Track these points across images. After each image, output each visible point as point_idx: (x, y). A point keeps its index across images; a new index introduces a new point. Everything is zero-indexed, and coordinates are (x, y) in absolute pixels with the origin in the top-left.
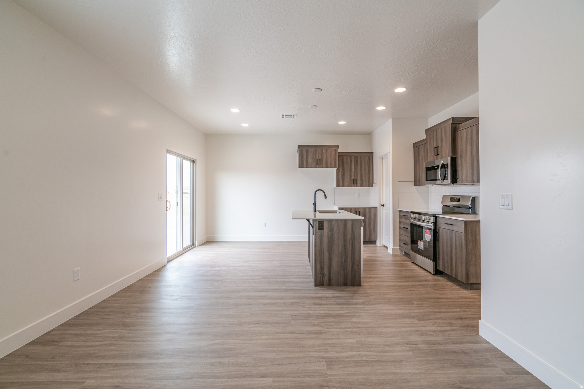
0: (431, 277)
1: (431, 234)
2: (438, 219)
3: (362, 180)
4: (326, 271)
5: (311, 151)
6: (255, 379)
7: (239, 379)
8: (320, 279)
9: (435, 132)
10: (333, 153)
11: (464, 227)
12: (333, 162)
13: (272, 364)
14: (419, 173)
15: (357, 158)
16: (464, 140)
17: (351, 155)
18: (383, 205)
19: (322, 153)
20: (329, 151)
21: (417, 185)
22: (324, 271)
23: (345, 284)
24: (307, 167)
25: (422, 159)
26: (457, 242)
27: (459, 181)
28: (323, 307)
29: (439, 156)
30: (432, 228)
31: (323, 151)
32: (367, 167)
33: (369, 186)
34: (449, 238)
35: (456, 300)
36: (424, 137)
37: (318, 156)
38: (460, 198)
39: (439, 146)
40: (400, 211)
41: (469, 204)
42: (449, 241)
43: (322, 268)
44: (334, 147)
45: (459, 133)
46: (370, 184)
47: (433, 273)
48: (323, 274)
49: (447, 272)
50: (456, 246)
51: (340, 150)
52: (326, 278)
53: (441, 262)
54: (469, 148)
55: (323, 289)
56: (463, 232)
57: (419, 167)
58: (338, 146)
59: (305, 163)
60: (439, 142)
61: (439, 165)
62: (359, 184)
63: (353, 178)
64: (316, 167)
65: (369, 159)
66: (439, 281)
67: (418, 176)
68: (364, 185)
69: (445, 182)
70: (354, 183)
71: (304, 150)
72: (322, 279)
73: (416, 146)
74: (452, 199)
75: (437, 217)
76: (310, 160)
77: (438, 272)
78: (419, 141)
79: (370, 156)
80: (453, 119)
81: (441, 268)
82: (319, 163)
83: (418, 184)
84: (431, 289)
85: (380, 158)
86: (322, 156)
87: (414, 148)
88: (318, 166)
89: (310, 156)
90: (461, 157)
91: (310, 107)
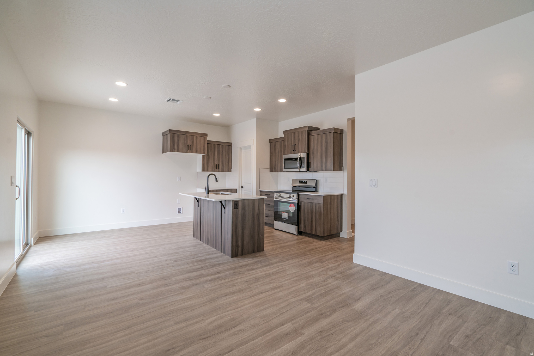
0: (296, 237)
1: (295, 207)
2: (300, 196)
3: (223, 166)
4: (240, 244)
5: (182, 137)
6: (279, 328)
7: (269, 333)
8: (236, 250)
9: (293, 134)
10: (202, 141)
11: (322, 200)
12: (202, 148)
13: (277, 315)
14: (275, 162)
15: (219, 147)
16: (316, 142)
17: (215, 143)
18: (242, 187)
19: (193, 139)
20: (199, 138)
21: (272, 171)
22: (238, 243)
23: (253, 252)
24: (178, 151)
25: (278, 152)
26: (317, 211)
27: (311, 169)
28: (258, 270)
29: (297, 151)
30: (296, 202)
31: (193, 137)
32: (227, 155)
33: (228, 171)
34: (310, 208)
35: (324, 247)
36: (283, 136)
37: (188, 142)
38: (307, 181)
39: (296, 144)
40: (261, 191)
41: (314, 185)
42: (310, 210)
43: (237, 241)
44: (204, 135)
45: (312, 138)
46: (229, 170)
47: (296, 234)
48: (237, 246)
49: (308, 231)
50: (316, 213)
51: (208, 139)
52: (240, 249)
53: (302, 226)
54: (319, 148)
55: (238, 259)
56: (322, 203)
57: (275, 158)
58: (206, 135)
59: (176, 147)
60: (297, 141)
61: (298, 158)
62: (220, 169)
63: (216, 163)
64: (187, 152)
65: (229, 149)
66: (303, 238)
67: (274, 165)
68: (225, 170)
69: (302, 170)
70: (217, 168)
71: (176, 136)
72: (237, 250)
73: (273, 142)
74: (301, 182)
75: (299, 194)
76: (181, 145)
77: (300, 233)
78: (275, 139)
79: (229, 145)
80: (308, 127)
81: (302, 230)
82: (189, 149)
83: (274, 170)
84: (305, 244)
85: (240, 148)
86: (193, 142)
87: (270, 143)
88: (188, 151)
89: (181, 141)
90: (313, 153)
91: (205, 98)
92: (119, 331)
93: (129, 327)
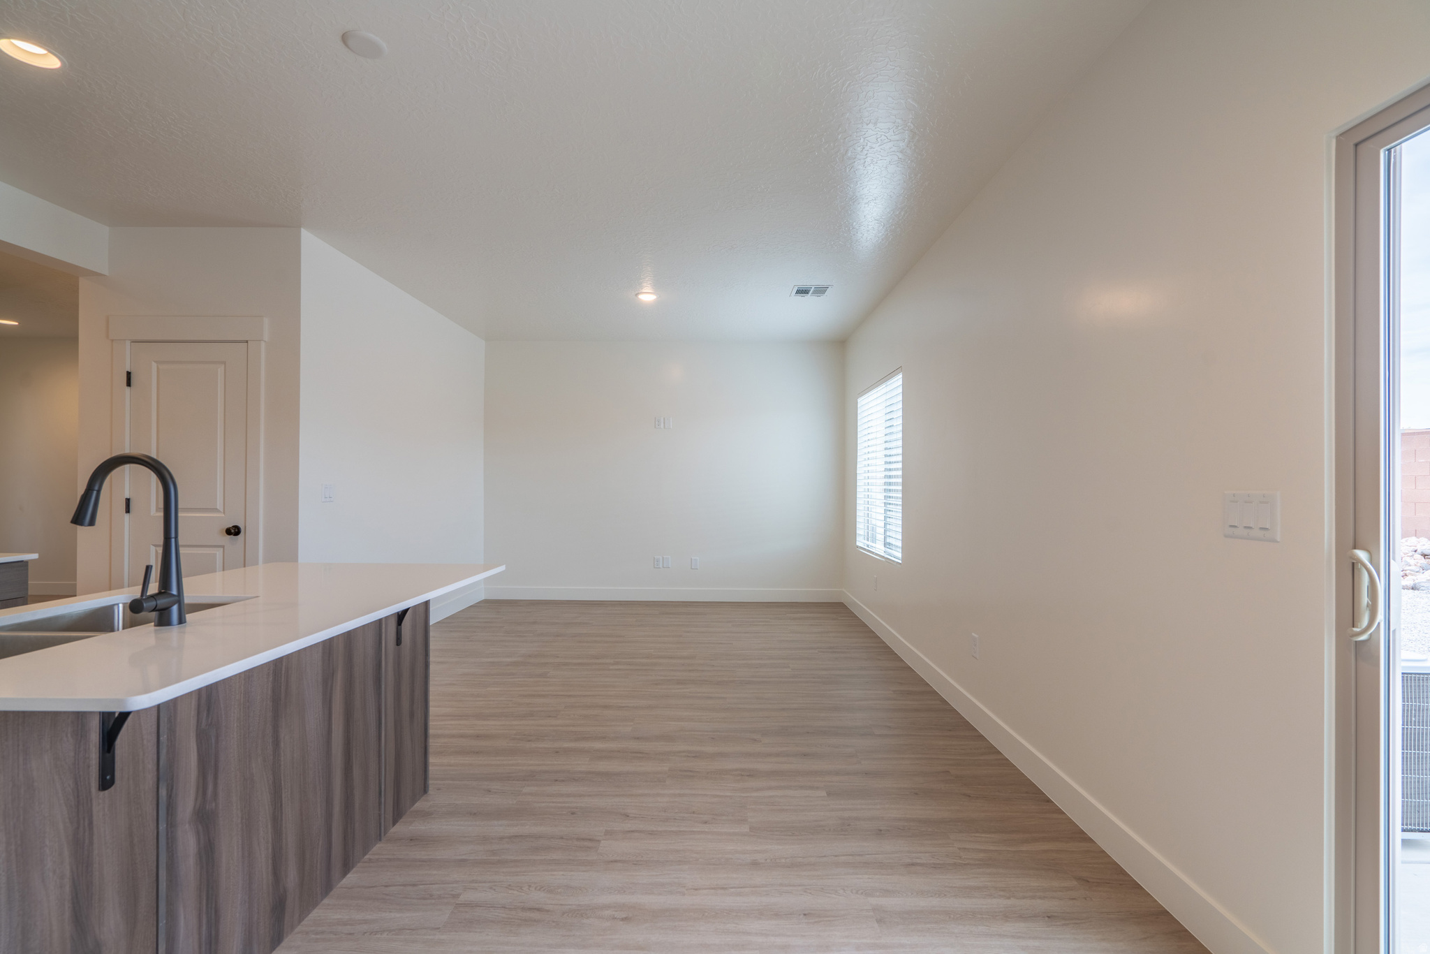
92: (795, 709)
93: (783, 709)
